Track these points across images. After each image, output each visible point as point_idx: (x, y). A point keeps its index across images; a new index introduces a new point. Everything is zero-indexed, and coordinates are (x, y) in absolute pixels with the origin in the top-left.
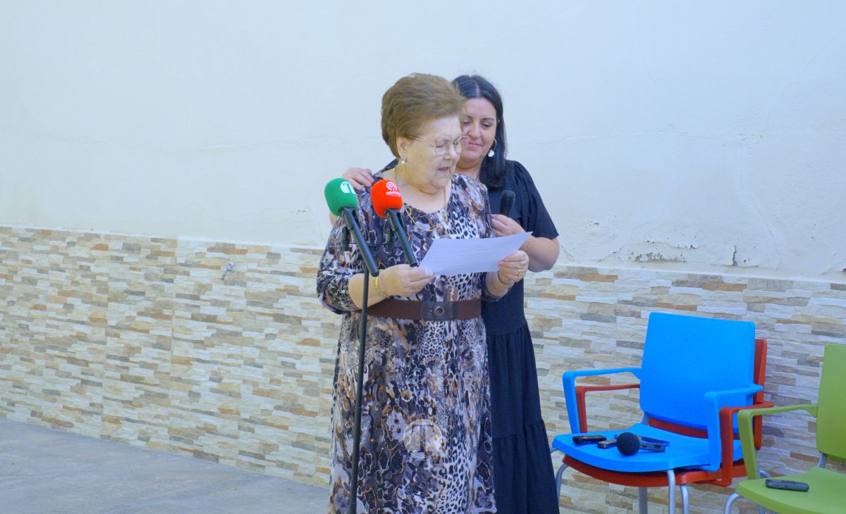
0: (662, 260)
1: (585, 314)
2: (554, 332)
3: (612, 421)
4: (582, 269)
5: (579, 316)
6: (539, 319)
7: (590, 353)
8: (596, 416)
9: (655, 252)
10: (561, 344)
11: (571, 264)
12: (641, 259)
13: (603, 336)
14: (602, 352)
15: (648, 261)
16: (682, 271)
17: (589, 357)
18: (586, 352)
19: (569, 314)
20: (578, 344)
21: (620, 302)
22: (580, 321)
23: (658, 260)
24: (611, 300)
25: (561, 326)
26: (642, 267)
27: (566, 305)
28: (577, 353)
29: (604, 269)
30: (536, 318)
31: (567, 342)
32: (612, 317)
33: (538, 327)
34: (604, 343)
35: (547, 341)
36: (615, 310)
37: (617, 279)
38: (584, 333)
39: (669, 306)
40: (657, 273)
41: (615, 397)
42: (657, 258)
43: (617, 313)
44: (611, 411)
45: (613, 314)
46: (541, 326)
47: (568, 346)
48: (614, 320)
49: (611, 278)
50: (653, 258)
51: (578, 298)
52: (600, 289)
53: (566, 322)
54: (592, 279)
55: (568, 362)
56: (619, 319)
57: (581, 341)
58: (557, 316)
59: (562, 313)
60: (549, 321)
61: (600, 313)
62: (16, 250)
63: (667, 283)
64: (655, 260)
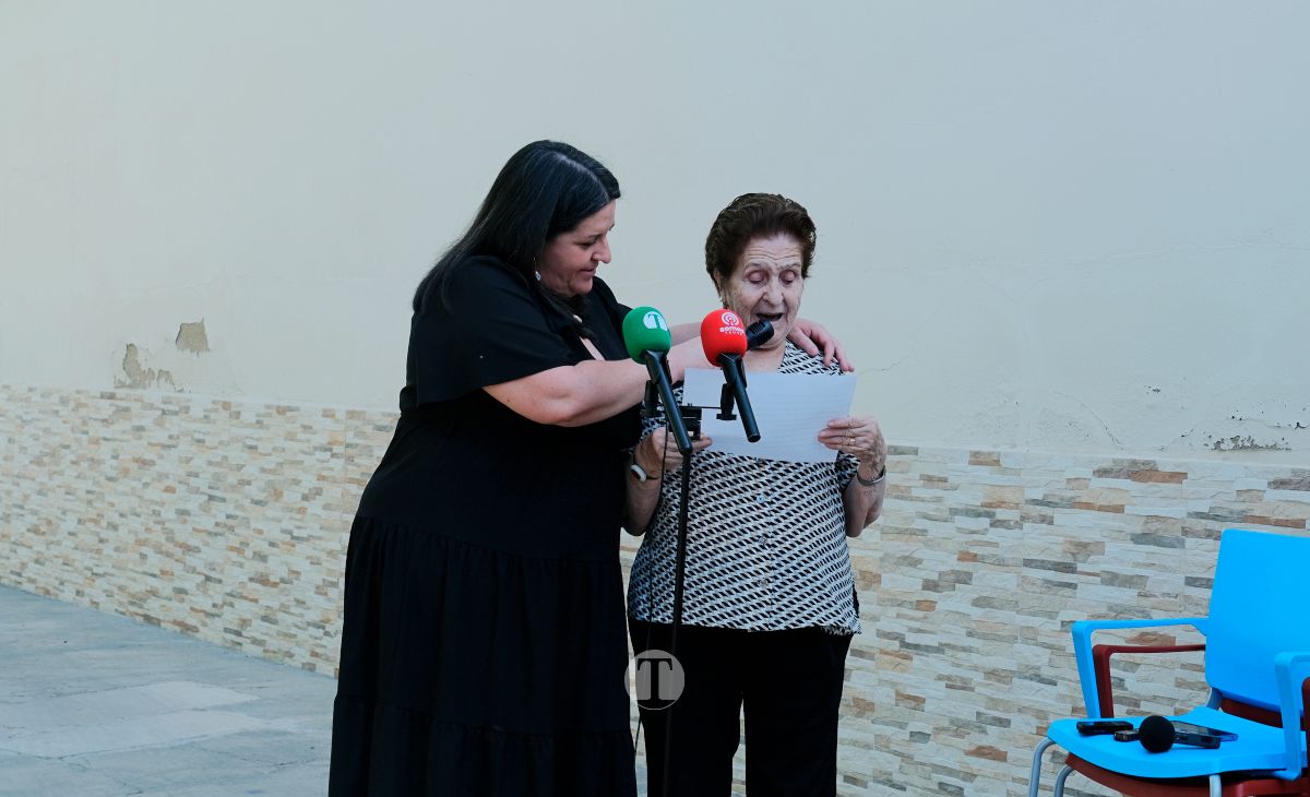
0: (1254, 447)
1: (1138, 535)
2: (1094, 563)
3: (1177, 705)
4: (1134, 463)
5: (1129, 537)
6: (1071, 542)
7: (1145, 596)
8: (1155, 697)
9: (1244, 435)
10: (1104, 582)
11: (1119, 456)
12: (1222, 446)
13: (1165, 569)
14: (1164, 594)
15: (1234, 449)
16: (1283, 465)
17: (1145, 602)
18: (1139, 595)
19: (1115, 535)
20: (1128, 582)
21: (1190, 515)
22: (1131, 545)
23: (1248, 447)
24: (1177, 511)
25: (1103, 554)
26: (1224, 459)
27: (1110, 520)
28: (1126, 596)
29: (1166, 463)
30: (1066, 542)
31: (1112, 579)
32: (1178, 539)
33: (1069, 555)
34: (1164, 581)
35: (1083, 577)
36: (1183, 528)
37: (1186, 478)
38: (1137, 565)
39: (1263, 520)
40: (1246, 467)
41: (1183, 666)
42: (1247, 444)
43: (1185, 532)
44: (1177, 689)
45: (1179, 534)
46: (1073, 554)
47: (1113, 585)
48: (1181, 544)
49: (1177, 477)
50: (1240, 444)
51: (1128, 509)
52: (1159, 495)
53: (1110, 547)
54: (1150, 479)
55: (1113, 611)
56: (1190, 541)
57: (1132, 577)
58: (1098, 538)
59: (1105, 533)
60: (1085, 546)
61: (1160, 533)
62: (370, 444)
63: (1261, 484)
64: (1243, 447)
